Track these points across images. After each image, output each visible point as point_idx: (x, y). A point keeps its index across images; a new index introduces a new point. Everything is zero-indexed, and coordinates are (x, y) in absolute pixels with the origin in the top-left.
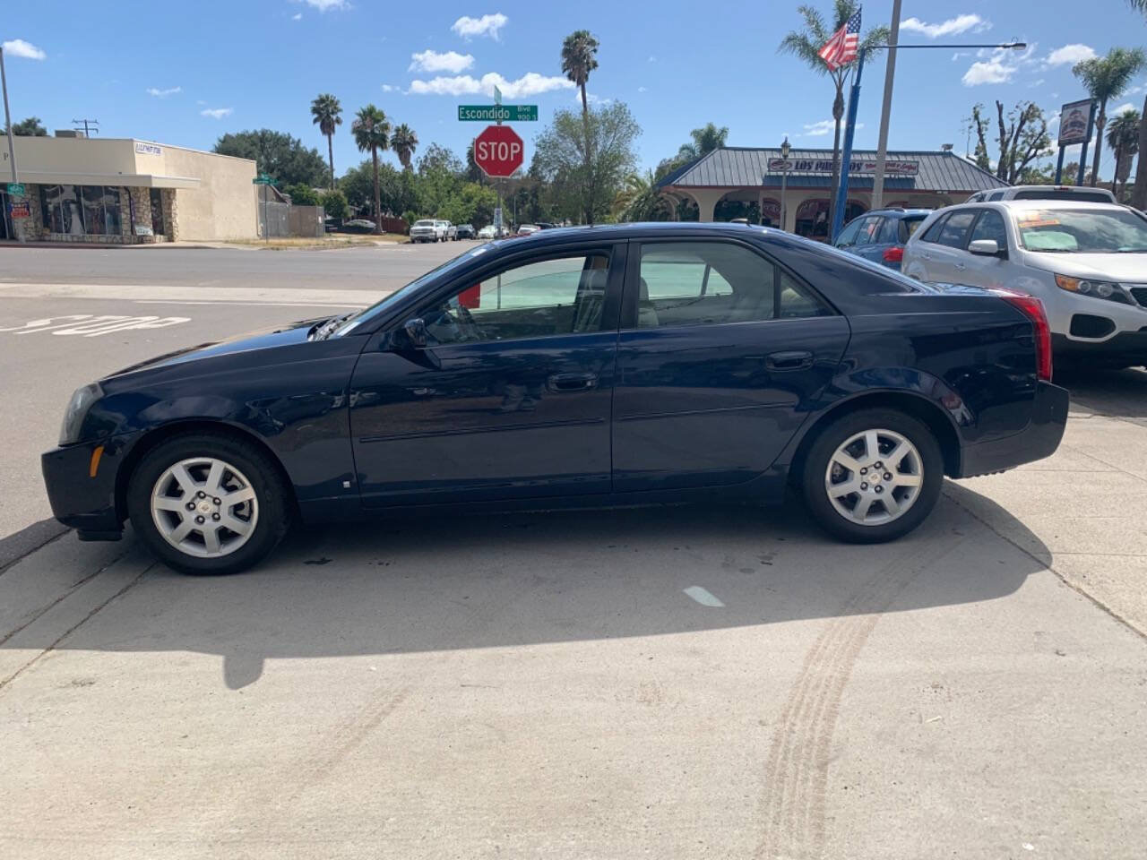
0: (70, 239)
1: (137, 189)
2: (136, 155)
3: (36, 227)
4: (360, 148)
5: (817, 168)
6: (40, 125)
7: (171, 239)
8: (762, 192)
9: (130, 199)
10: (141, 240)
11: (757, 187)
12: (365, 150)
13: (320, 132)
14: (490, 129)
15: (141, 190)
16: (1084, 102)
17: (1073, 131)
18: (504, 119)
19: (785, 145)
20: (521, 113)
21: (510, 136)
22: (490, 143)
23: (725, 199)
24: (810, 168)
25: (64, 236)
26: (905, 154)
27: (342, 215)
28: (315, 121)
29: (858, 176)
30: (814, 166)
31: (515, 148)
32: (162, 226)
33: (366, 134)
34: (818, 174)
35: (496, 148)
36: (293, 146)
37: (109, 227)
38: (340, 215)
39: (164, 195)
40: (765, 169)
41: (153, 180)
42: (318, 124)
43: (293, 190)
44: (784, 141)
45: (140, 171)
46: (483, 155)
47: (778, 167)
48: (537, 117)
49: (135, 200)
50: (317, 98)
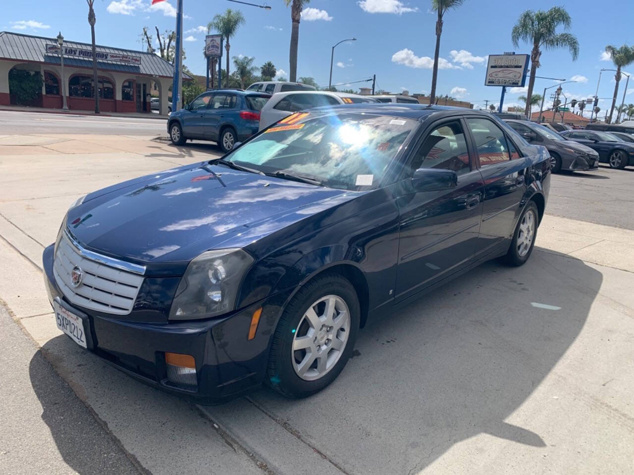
5: (79, 54)
8: (42, 66)
11: (40, 62)
16: (217, 36)
17: (212, 50)
19: (60, 37)
23: (14, 68)
24: (75, 53)
26: (131, 51)
29: (106, 62)
30: (78, 53)
34: (80, 58)
40: (44, 52)
44: (58, 34)
47: (54, 51)
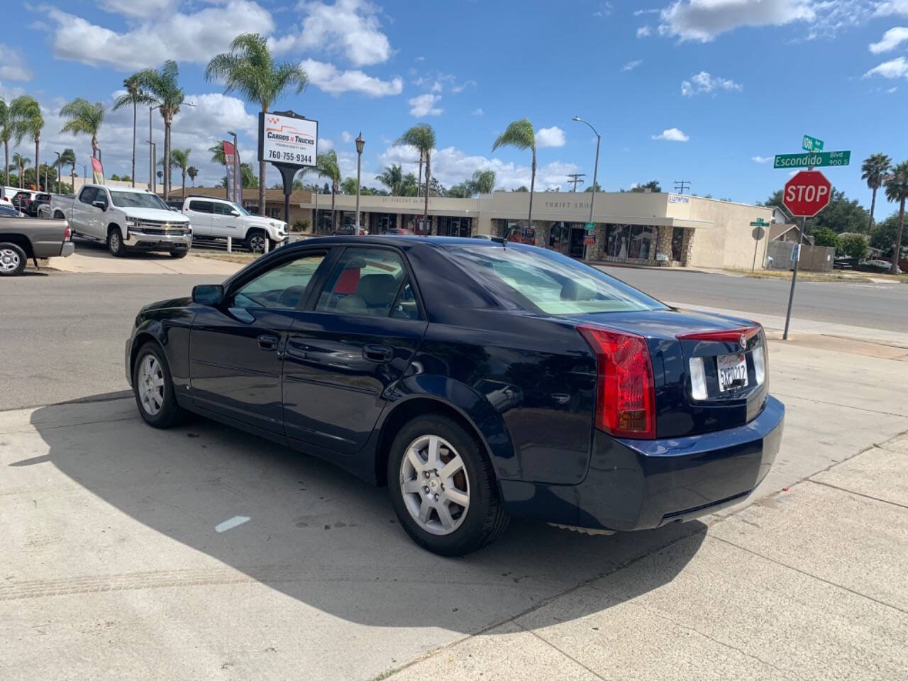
0: (617, 260)
1: (664, 227)
2: (668, 203)
3: (599, 251)
4: (889, 199)
6: (658, 186)
7: (684, 265)
9: (658, 234)
10: (660, 263)
12: (894, 200)
13: (866, 185)
14: (801, 174)
15: (666, 228)
18: (816, 165)
20: (833, 159)
21: (819, 180)
22: (798, 187)
25: (614, 259)
27: (860, 255)
28: (864, 177)
31: (822, 190)
32: (679, 254)
33: (898, 186)
35: (804, 190)
36: (836, 197)
37: (642, 254)
38: (858, 255)
39: (685, 232)
41: (674, 221)
42: (866, 180)
43: (817, 233)
45: (668, 215)
46: (791, 197)
48: (848, 162)
49: (661, 235)
50: (870, 158)
